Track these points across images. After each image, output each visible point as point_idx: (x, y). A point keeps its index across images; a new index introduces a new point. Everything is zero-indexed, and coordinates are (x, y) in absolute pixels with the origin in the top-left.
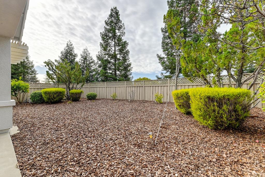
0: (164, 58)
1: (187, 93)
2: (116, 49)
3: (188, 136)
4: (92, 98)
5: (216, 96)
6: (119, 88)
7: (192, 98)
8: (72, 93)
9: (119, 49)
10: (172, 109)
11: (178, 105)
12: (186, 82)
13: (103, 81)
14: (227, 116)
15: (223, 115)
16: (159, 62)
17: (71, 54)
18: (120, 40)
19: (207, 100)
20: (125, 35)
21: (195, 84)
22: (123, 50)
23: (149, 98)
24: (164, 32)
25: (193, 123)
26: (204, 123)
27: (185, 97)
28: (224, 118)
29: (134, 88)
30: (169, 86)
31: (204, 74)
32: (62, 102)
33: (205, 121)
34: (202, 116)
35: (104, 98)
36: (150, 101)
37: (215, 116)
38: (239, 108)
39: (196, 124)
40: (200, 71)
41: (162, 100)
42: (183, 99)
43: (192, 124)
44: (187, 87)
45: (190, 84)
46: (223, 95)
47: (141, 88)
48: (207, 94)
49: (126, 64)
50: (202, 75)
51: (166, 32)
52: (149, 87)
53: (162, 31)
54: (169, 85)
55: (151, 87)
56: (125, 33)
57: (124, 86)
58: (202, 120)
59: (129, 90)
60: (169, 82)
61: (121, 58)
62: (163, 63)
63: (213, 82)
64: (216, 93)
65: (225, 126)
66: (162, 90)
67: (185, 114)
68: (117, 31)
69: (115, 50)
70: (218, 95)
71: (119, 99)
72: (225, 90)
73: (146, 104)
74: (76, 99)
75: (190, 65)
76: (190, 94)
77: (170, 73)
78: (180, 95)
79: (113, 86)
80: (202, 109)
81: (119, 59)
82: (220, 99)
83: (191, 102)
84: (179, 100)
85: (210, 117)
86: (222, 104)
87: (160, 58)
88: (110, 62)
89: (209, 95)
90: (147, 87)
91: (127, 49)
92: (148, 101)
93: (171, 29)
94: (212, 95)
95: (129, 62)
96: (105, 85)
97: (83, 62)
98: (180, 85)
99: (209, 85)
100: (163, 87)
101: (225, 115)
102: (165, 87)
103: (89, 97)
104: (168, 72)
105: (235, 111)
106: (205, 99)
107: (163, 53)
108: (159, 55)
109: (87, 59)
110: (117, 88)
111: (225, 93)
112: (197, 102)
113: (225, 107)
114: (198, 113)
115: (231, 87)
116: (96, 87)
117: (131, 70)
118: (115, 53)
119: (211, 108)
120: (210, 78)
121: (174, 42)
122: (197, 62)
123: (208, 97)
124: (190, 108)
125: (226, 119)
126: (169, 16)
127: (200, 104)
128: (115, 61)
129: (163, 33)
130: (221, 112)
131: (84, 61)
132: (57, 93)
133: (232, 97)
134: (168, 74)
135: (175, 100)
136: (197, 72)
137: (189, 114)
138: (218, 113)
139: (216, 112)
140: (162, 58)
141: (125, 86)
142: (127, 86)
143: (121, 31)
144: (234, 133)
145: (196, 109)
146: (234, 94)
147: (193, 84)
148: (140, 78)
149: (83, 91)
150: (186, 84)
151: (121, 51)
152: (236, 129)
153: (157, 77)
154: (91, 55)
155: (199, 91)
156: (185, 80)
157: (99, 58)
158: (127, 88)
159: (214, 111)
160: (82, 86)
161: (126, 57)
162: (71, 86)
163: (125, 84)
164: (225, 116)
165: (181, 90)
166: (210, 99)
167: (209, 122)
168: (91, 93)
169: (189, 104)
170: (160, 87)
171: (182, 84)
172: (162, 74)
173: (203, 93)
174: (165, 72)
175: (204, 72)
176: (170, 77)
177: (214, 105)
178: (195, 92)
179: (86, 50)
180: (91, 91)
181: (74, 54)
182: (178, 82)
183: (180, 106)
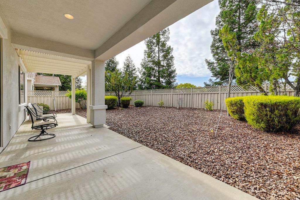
0: (213, 63)
1: (241, 101)
2: (160, 55)
3: (241, 134)
4: (139, 105)
5: (269, 103)
6: (165, 95)
7: (246, 104)
8: (123, 101)
9: (163, 56)
10: (224, 116)
11: (232, 111)
12: (239, 89)
13: (148, 89)
14: (278, 120)
15: (275, 119)
16: (208, 68)
17: (113, 62)
18: (164, 45)
19: (260, 106)
20: (169, 40)
21: (249, 91)
22: (167, 56)
23: (197, 105)
24: (214, 34)
25: (247, 127)
26: (257, 126)
27: (239, 104)
28: (276, 121)
29: (181, 95)
30: (220, 94)
31: (259, 84)
32: (115, 109)
33: (258, 124)
34: (255, 120)
35: (150, 105)
36: (199, 109)
37: (268, 120)
38: (289, 113)
39: (249, 127)
40: (255, 81)
41: (212, 107)
42: (237, 106)
43: (245, 128)
44: (240, 94)
45: (244, 92)
46: (275, 102)
47: (189, 95)
48: (261, 101)
49: (170, 70)
50: (257, 84)
51: (216, 35)
52: (197, 95)
53: (212, 34)
54: (220, 92)
55: (200, 95)
56: (169, 37)
57: (170, 94)
58: (255, 123)
59: (175, 97)
60: (220, 89)
61: (165, 65)
62: (213, 69)
63: (271, 90)
64: (269, 101)
65: (277, 128)
66: (212, 98)
67: (238, 120)
68: (161, 36)
69: (159, 57)
70: (271, 102)
71: (165, 106)
72: (277, 98)
73: (196, 112)
74: (126, 106)
75: (245, 75)
76: (244, 101)
77: (221, 79)
78: (233, 102)
79: (159, 94)
80: (255, 114)
81: (163, 66)
82: (272, 105)
83: (244, 109)
84: (233, 107)
85: (262, 120)
86: (274, 110)
87: (210, 64)
88: (153, 69)
89: (262, 102)
90: (195, 95)
91: (171, 55)
92: (196, 109)
93: (227, 42)
94: (264, 102)
95: (173, 68)
96: (151, 93)
97: (125, 69)
98: (232, 92)
99: (264, 93)
100: (213, 95)
101: (277, 118)
102: (215, 95)
103: (137, 104)
104: (218, 78)
105: (286, 115)
106: (258, 105)
107: (213, 58)
108: (208, 60)
109: (129, 67)
110: (163, 95)
111: (277, 101)
112: (250, 107)
113: (276, 112)
114: (252, 117)
115: (286, 95)
116: (142, 94)
117: (176, 77)
118: (159, 59)
119: (264, 113)
120: (268, 85)
121: (230, 54)
122: (252, 72)
123: (261, 104)
124: (244, 113)
125: (277, 122)
126: (225, 31)
127: (254, 110)
128: (159, 68)
129: (213, 36)
130: (273, 116)
131: (127, 69)
132: (112, 100)
133: (283, 104)
134: (218, 80)
135: (229, 107)
136: (252, 81)
137: (243, 119)
138: (270, 117)
139: (268, 116)
140: (211, 63)
141: (172, 93)
142: (174, 94)
143: (165, 36)
144: (285, 134)
145: (250, 115)
146: (286, 101)
147: (247, 92)
148: (182, 84)
149: (132, 99)
150: (239, 92)
151: (165, 57)
152: (288, 132)
153: (205, 83)
154: (133, 63)
155: (253, 99)
156: (238, 87)
157: (144, 66)
158: (174, 95)
159: (266, 115)
160: (130, 94)
161: (170, 63)
162: (120, 94)
163: (172, 91)
164: (276, 120)
165: (235, 98)
166: (263, 106)
167: (261, 125)
168: (138, 100)
169: (243, 110)
170: (209, 95)
171: (234, 92)
172: (211, 80)
173: (257, 100)
174: (215, 78)
175: (259, 82)
176: (220, 84)
177: (266, 111)
178: (249, 99)
179: (128, 58)
180: (137, 98)
181: (115, 62)
182: (231, 89)
183: (234, 112)
